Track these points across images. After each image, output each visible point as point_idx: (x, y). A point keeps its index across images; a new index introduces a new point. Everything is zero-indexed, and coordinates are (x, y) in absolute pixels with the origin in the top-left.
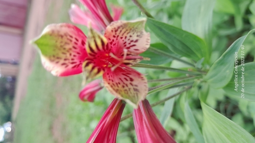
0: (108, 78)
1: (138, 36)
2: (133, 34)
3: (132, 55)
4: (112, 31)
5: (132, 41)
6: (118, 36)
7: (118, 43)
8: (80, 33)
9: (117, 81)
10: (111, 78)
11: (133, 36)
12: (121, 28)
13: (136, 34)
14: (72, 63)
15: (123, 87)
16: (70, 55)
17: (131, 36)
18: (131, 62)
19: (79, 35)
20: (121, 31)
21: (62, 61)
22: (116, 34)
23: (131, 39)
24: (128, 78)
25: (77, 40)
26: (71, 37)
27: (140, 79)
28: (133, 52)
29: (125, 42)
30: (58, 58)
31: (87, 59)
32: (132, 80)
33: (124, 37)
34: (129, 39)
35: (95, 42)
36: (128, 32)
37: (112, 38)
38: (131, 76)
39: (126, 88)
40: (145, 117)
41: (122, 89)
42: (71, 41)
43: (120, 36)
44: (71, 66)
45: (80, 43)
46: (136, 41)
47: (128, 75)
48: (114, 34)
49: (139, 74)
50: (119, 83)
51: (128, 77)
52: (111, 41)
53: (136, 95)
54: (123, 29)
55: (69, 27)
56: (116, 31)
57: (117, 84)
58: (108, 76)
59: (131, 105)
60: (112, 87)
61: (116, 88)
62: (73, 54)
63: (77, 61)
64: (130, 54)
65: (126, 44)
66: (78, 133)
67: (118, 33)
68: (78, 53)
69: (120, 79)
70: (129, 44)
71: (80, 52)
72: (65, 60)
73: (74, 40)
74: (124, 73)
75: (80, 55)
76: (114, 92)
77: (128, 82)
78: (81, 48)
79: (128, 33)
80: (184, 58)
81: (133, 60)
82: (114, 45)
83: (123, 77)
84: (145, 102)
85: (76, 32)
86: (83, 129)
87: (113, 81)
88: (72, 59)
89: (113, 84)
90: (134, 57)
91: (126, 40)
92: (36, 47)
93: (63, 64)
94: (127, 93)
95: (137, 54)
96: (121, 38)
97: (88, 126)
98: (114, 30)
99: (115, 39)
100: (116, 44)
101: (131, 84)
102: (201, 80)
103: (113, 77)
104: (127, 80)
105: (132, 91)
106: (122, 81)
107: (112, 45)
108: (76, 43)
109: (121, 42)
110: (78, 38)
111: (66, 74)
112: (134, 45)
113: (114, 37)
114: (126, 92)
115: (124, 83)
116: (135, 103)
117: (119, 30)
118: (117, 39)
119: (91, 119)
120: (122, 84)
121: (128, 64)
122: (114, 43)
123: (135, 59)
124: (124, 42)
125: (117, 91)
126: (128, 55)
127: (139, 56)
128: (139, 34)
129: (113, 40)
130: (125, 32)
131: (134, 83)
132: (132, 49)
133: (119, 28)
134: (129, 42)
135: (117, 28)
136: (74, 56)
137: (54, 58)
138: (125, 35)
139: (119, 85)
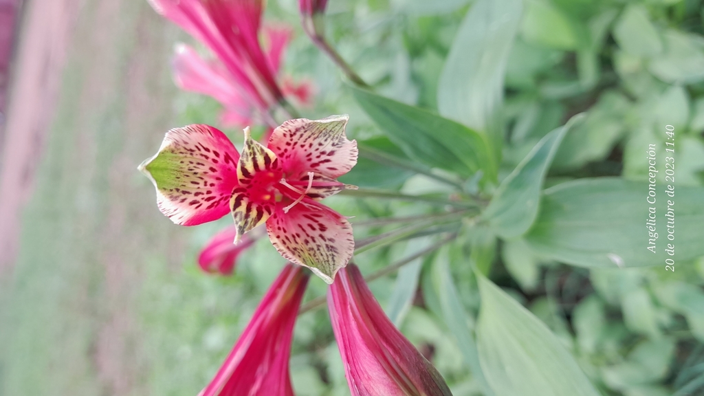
0: (276, 226)
1: (333, 145)
2: (326, 140)
3: (324, 179)
4: (285, 135)
5: (323, 153)
6: (296, 143)
7: (295, 153)
8: (222, 140)
9: (294, 230)
10: (281, 225)
11: (325, 143)
12: (302, 131)
13: (330, 142)
14: (208, 199)
15: (307, 242)
16: (206, 184)
17: (320, 144)
18: (321, 192)
19: (220, 144)
20: (301, 136)
21: (191, 198)
22: (292, 140)
23: (321, 149)
24: (316, 225)
25: (216, 154)
26: (207, 150)
27: (339, 227)
28: (326, 174)
29: (310, 154)
30: (184, 192)
31: (236, 191)
32: (323, 228)
33: (307, 144)
34: (317, 150)
35: (254, 160)
36: (316, 136)
37: (283, 147)
38: (321, 221)
39: (312, 244)
40: (350, 299)
41: (305, 247)
42: (207, 157)
43: (301, 142)
44: (206, 204)
45: (221, 160)
46: (332, 153)
47: (316, 218)
48: (288, 139)
49: (336, 217)
50: (298, 236)
51: (316, 221)
52: (282, 151)
53: (330, 259)
54: (305, 132)
55: (202, 130)
56: (291, 136)
57: (293, 236)
58: (275, 221)
59: (322, 279)
60: (284, 243)
61: (293, 245)
62: (210, 181)
63: (216, 194)
64: (320, 177)
65: (311, 157)
66: (172, 362)
67: (295, 138)
68: (218, 179)
69: (300, 226)
70: (318, 157)
71: (222, 177)
72: (197, 194)
73: (212, 155)
74: (308, 214)
75: (221, 182)
76: (289, 254)
77: (316, 234)
78: (223, 167)
79: (315, 139)
80: (438, 172)
81: (325, 190)
82: (287, 157)
83: (305, 222)
84: (352, 270)
85: (214, 139)
86: (185, 350)
87: (285, 231)
88: (209, 192)
89: (287, 238)
90: (327, 183)
91: (312, 150)
92: (149, 175)
93: (192, 203)
94: (315, 256)
95: (334, 177)
96: (302, 146)
97: (197, 341)
98: (288, 134)
99: (289, 148)
100: (292, 157)
101: (321, 236)
102: (478, 218)
103: (286, 223)
104: (314, 229)
105: (324, 250)
106: (304, 230)
107: (284, 159)
108: (215, 161)
109: (301, 153)
110: (218, 151)
111: (196, 221)
112: (328, 161)
113: (288, 144)
114: (312, 252)
115: (308, 235)
116: (330, 275)
117: (298, 134)
118: (293, 148)
119: (207, 321)
120: (303, 236)
121: (317, 196)
122: (286, 154)
123: (329, 187)
124: (308, 152)
125: (294, 251)
126: (315, 178)
127: (337, 182)
128: (336, 141)
129: (286, 150)
130: (309, 137)
131: (327, 234)
132: (323, 167)
133: (297, 130)
134: (318, 153)
135: (293, 131)
136: (212, 185)
137: (178, 194)
138: (310, 141)
139: (297, 239)
